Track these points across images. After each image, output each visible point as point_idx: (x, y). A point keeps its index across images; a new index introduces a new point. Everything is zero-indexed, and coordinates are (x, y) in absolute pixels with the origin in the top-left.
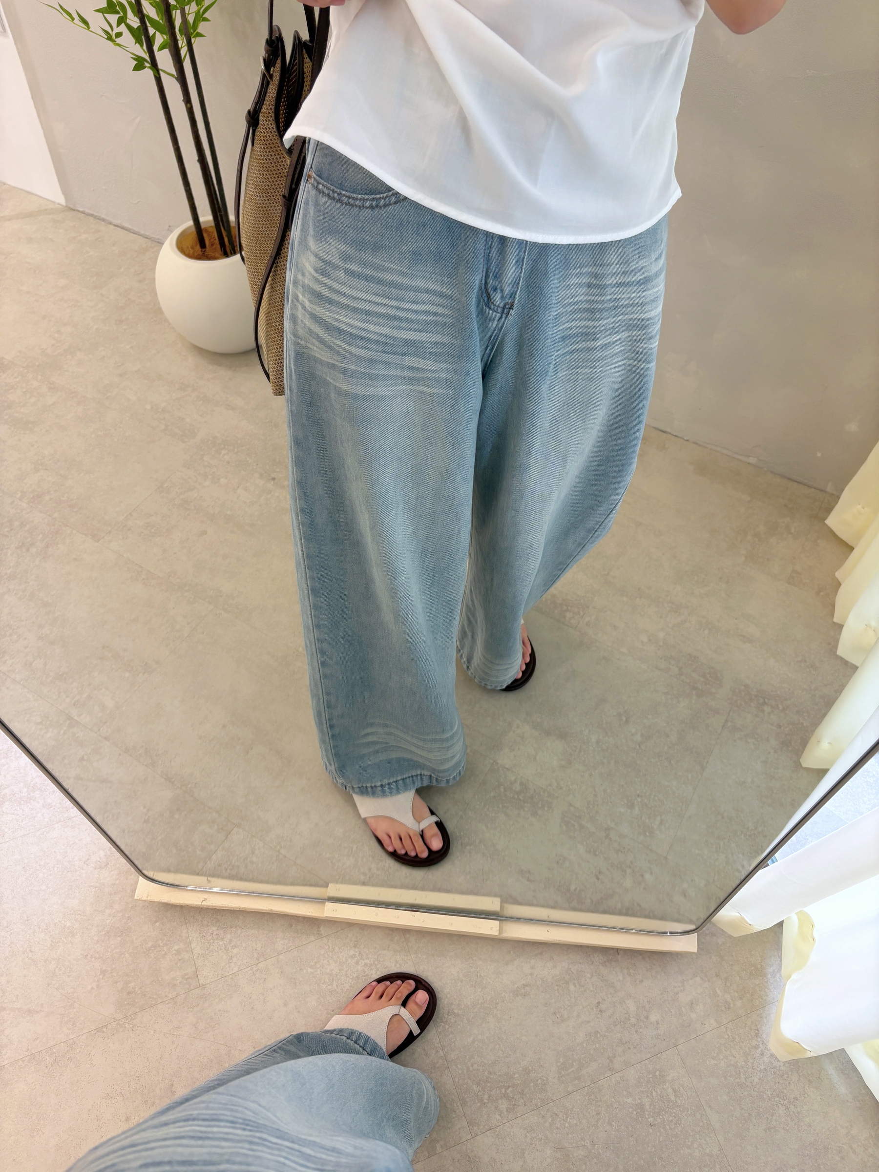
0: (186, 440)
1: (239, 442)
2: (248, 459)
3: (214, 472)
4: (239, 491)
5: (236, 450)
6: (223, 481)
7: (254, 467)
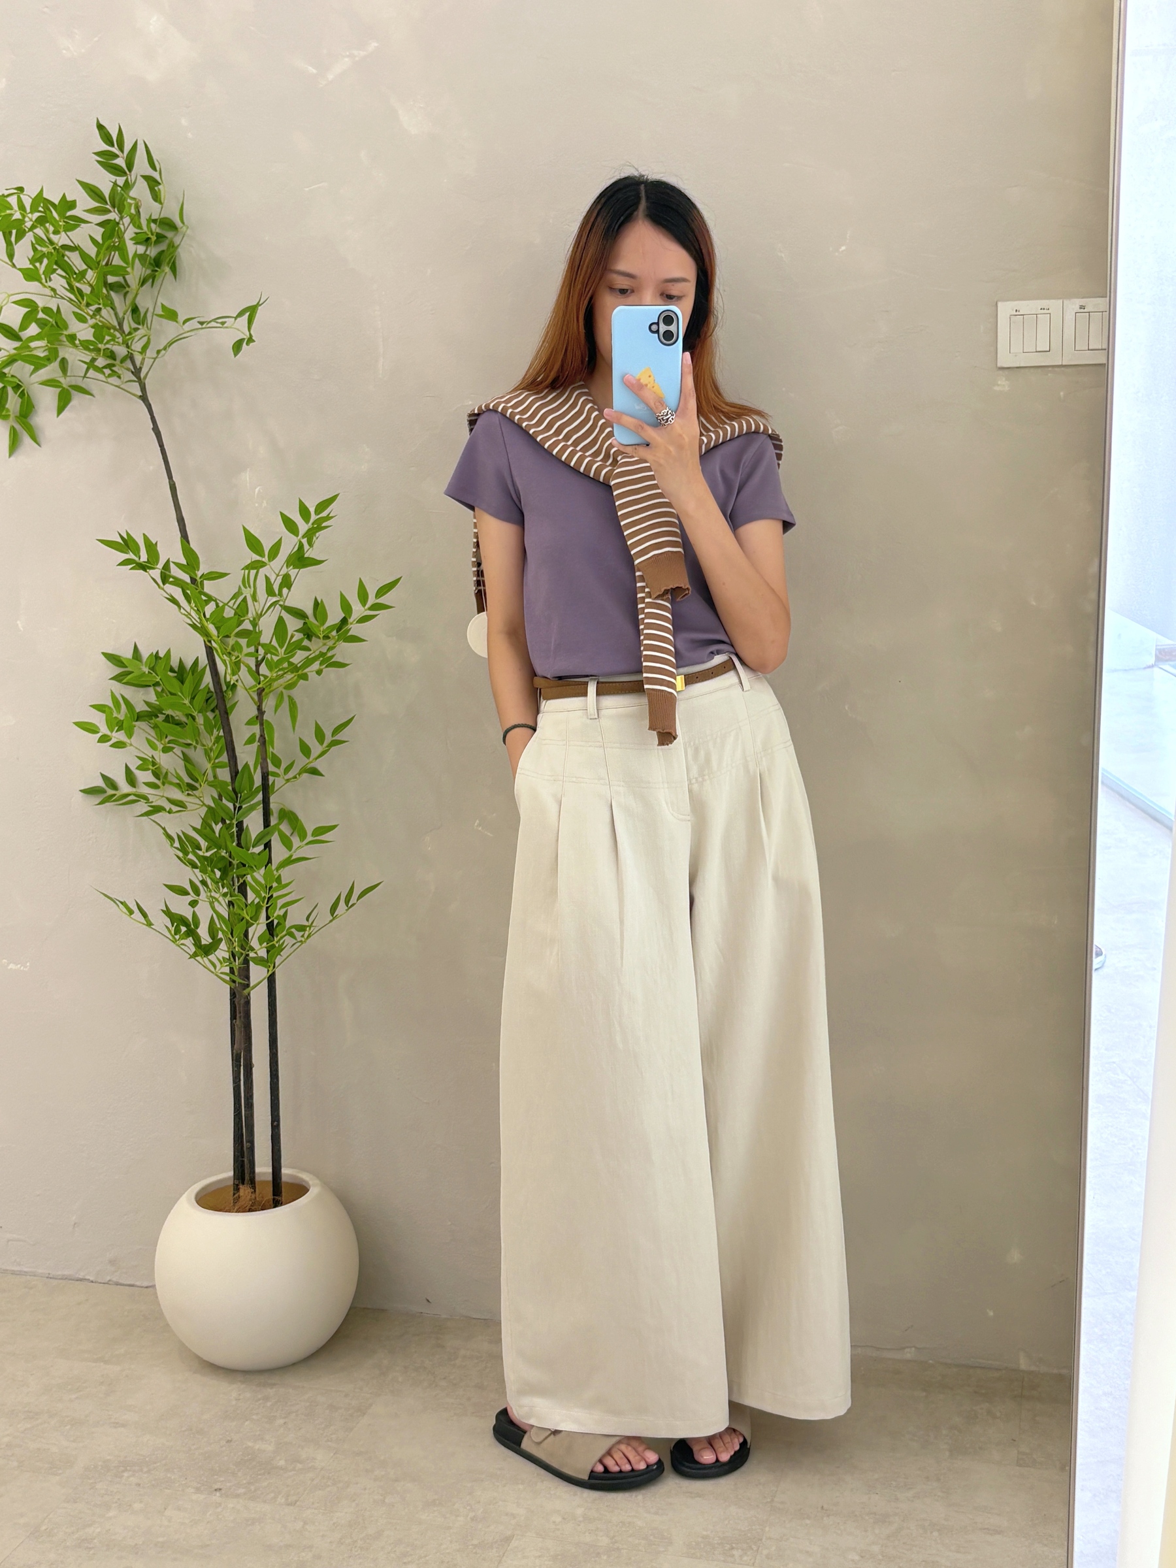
0: (60, 1471)
1: (147, 1459)
2: (169, 1475)
3: (119, 1499)
4: (167, 1513)
5: (145, 1470)
6: (137, 1506)
7: (184, 1482)
